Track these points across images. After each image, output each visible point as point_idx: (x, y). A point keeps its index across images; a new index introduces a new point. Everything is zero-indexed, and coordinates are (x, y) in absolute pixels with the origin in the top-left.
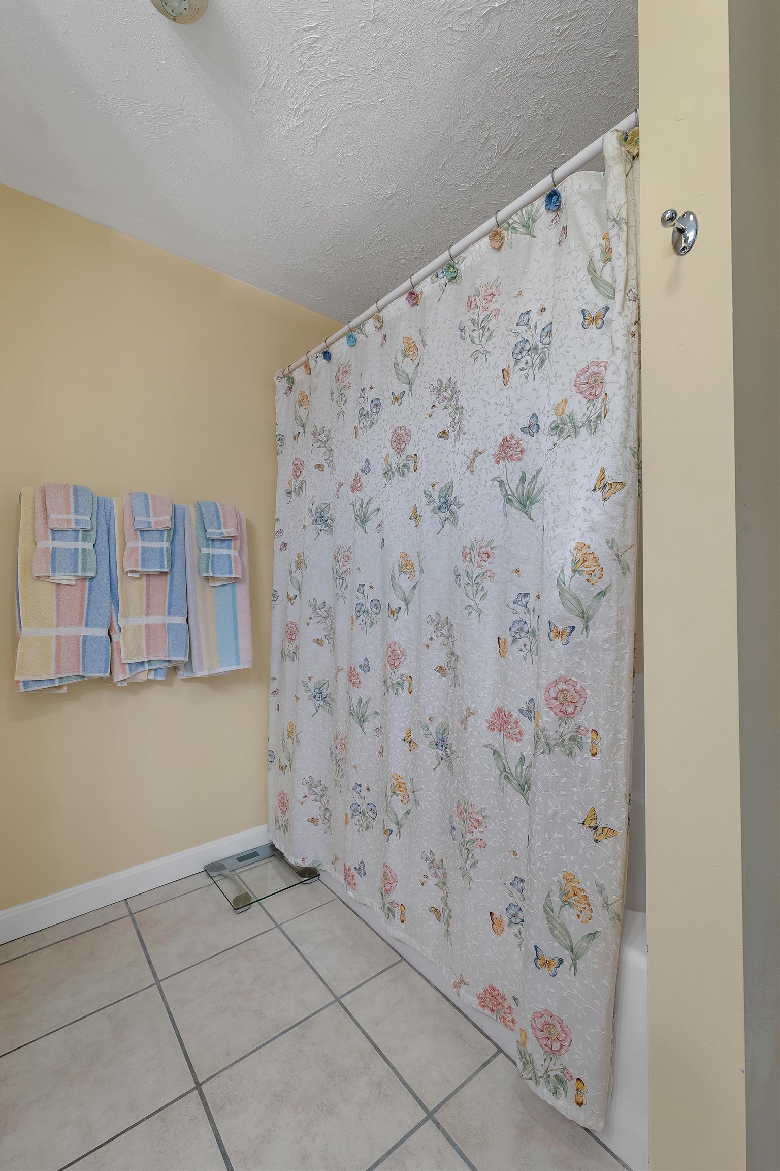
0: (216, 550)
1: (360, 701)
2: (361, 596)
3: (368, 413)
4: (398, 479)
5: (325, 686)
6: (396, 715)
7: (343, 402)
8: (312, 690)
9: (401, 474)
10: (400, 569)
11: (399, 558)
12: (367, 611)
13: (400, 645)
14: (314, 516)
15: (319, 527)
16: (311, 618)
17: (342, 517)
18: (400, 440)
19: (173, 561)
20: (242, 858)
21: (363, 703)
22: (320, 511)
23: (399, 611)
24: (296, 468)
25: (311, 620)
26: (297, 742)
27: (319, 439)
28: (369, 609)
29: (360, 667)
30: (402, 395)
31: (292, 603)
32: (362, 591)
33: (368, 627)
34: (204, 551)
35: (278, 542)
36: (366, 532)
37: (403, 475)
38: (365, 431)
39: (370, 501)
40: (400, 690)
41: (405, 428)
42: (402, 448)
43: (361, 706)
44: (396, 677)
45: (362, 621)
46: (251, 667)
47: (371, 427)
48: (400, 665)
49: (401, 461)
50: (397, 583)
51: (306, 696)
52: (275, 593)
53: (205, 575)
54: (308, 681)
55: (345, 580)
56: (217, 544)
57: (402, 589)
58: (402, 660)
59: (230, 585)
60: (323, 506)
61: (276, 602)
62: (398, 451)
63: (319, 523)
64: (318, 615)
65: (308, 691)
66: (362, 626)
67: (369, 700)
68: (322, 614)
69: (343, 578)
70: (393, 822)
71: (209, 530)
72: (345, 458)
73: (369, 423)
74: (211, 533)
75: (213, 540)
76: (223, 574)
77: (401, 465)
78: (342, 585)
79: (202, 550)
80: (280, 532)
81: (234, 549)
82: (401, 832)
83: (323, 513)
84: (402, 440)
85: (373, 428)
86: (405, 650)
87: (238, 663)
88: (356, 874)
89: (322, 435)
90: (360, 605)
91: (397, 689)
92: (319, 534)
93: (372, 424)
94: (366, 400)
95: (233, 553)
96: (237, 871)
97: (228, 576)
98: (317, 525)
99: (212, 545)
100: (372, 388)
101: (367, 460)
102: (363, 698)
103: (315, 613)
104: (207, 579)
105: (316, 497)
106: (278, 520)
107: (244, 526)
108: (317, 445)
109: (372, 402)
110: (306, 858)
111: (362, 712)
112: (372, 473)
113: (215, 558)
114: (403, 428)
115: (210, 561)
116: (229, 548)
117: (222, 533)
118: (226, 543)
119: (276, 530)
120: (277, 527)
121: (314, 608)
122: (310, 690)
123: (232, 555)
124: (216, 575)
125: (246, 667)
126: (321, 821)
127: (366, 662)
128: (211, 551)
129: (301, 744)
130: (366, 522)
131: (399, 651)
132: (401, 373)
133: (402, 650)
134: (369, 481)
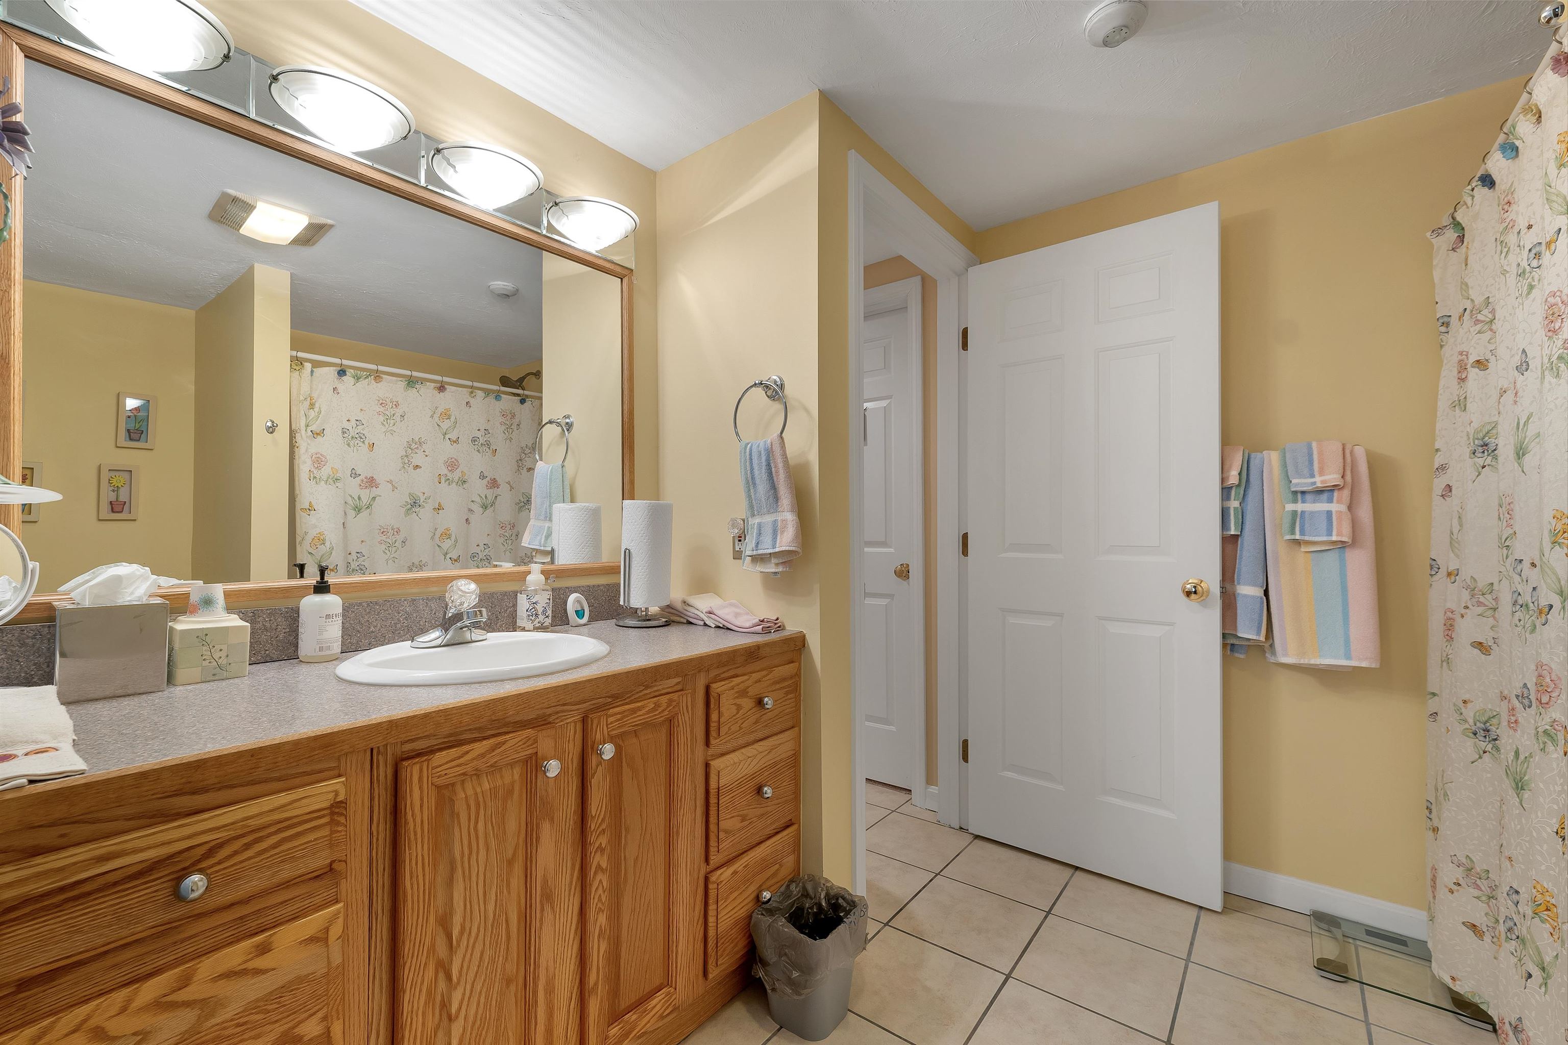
0: (1308, 505)
1: (1517, 753)
2: (1517, 578)
3: (1524, 272)
4: (1550, 383)
5: (1494, 721)
6: (1541, 785)
7: (1504, 254)
8: (1471, 721)
9: (1555, 374)
10: (1553, 538)
11: (1551, 519)
12: (1527, 605)
13: (1551, 668)
14: (1472, 444)
15: (1481, 462)
16: (1466, 607)
17: (1506, 445)
18: (1553, 314)
19: (1244, 522)
20: (1373, 933)
21: (1522, 757)
22: (1481, 435)
23: (1550, 610)
24: (1461, 367)
25: (1467, 611)
26: (1444, 795)
27: (1478, 320)
28: (1530, 601)
29: (1517, 696)
30: (1556, 237)
31: (1453, 581)
32: (1520, 571)
33: (1528, 631)
34: (1290, 507)
35: (1439, 484)
36: (1523, 472)
37: (1558, 376)
38: (1521, 301)
39: (1528, 419)
40: (1550, 747)
41: (1561, 292)
42: (1557, 327)
43: (1519, 762)
44: (1543, 723)
45: (1520, 620)
46: (1378, 667)
47: (1529, 293)
48: (1551, 703)
49: (1555, 350)
50: (1546, 562)
51: (1459, 728)
52: (1434, 563)
53: (1288, 537)
54: (1461, 705)
55: (1511, 550)
56: (1308, 497)
57: (1555, 574)
58: (1554, 695)
59: (1337, 551)
60: (1488, 427)
61: (1435, 578)
62: (1550, 334)
63: (1480, 455)
64: (1480, 604)
65: (1461, 722)
66: (1519, 629)
67: (1531, 756)
68: (1487, 603)
69: (1508, 546)
70: (1534, 962)
71: (1294, 481)
72: (1508, 348)
73: (1525, 288)
74: (1297, 485)
75: (1303, 493)
76: (1320, 536)
77: (1554, 358)
78: (1507, 558)
79: (1287, 506)
80: (1443, 468)
81: (1339, 502)
82: (1549, 985)
83: (1487, 438)
84: (1556, 315)
85: (1532, 296)
86: (1559, 678)
87: (1348, 656)
88: (1511, 1033)
89: (1485, 312)
90: (1517, 594)
91: (1545, 743)
92: (1479, 474)
93: (1531, 287)
94: (1522, 248)
95: (1334, 507)
96: (1358, 943)
97: (1325, 538)
98: (1476, 459)
99: (1302, 499)
100: (1530, 227)
101: (1524, 351)
102: (1521, 750)
103: (1474, 600)
104: (1297, 542)
105: (1474, 413)
106: (1437, 450)
107: (1363, 468)
108: (1475, 330)
109: (1530, 250)
110: (1459, 980)
111: (1520, 772)
112: (1532, 371)
113: (1307, 515)
114: (1557, 294)
115: (1298, 520)
116: (1330, 501)
117: (1315, 483)
118: (1325, 496)
119: (1436, 466)
120: (1438, 460)
121: (1472, 591)
122: (1466, 721)
123: (1334, 510)
124: (1307, 538)
125: (1364, 664)
126: (1487, 934)
127: (1526, 692)
128: (1299, 507)
129: (1451, 799)
130: (1523, 455)
131: (1548, 680)
132: (1554, 198)
133: (1554, 677)
134: (1526, 385)
